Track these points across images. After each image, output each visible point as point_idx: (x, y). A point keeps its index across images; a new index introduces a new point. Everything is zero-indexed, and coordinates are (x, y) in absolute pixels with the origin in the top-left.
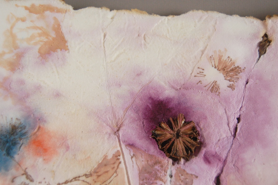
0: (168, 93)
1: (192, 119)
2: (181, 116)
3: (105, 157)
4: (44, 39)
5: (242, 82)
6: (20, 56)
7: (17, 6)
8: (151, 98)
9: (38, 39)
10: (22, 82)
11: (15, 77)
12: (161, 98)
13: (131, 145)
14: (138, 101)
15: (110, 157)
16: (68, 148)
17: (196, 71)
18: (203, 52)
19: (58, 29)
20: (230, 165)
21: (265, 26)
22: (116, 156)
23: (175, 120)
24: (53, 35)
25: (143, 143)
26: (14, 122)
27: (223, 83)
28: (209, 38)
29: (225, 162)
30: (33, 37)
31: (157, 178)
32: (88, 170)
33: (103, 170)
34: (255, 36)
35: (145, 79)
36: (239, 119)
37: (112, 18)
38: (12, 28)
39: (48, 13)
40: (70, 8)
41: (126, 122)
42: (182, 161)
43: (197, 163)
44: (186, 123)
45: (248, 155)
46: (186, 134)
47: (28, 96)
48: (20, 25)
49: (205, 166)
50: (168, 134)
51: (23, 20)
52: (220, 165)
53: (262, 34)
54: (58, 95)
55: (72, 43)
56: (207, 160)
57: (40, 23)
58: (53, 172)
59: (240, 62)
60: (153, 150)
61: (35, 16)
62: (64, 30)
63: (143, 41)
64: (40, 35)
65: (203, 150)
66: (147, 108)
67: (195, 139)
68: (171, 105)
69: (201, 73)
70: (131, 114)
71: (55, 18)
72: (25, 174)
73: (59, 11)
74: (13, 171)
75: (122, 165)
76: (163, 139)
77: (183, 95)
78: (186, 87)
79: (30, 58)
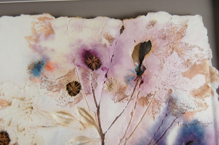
0: (90, 48)
1: (98, 56)
2: (94, 56)
3: (70, 70)
4: (46, 30)
5: (114, 43)
6: (38, 37)
7: (34, 18)
8: (84, 50)
9: (44, 30)
10: (40, 46)
11: (37, 44)
12: (87, 50)
13: (78, 66)
14: (80, 51)
15: (72, 70)
16: (58, 68)
17: (99, 40)
18: (101, 33)
19: (50, 26)
20: (109, 70)
21: (123, 23)
22: (74, 69)
23: (92, 57)
24: (49, 28)
25: (82, 65)
26: (39, 60)
27: (108, 44)
28: (104, 27)
29: (108, 69)
30: (42, 30)
31: (87, 76)
32: (65, 74)
33: (70, 74)
34: (119, 26)
35: (82, 43)
36: (113, 56)
37: (69, 21)
38: (34, 26)
39: (46, 20)
40: (54, 18)
41: (77, 58)
42: (95, 70)
43: (99, 70)
44: (96, 58)
45: (115, 67)
46: (95, 61)
47: (43, 51)
48: (36, 25)
49: (102, 71)
50: (90, 61)
51: (37, 23)
52: (107, 71)
53: (122, 26)
54: (53, 50)
55: (56, 31)
56: (103, 69)
57: (44, 24)
58: (54, 76)
59: (114, 36)
60: (86, 67)
61: (41, 22)
62: (53, 26)
63: (81, 29)
64: (44, 29)
65: (101, 66)
66: (83, 53)
67: (99, 63)
68: (91, 52)
69: (101, 40)
70: (78, 55)
71: (49, 22)
72: (45, 77)
73: (50, 19)
74: (41, 76)
75: (76, 72)
76: (88, 63)
77: (95, 48)
78: (96, 46)
79: (42, 37)
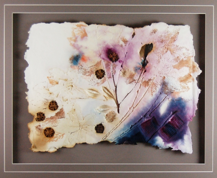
0: (111, 47)
1: (117, 53)
2: (114, 52)
3: (98, 62)
4: (82, 34)
5: (128, 44)
6: (76, 38)
7: (74, 25)
8: (107, 48)
9: (80, 34)
10: (77, 45)
11: (76, 43)
12: (110, 48)
13: (103, 59)
14: (105, 49)
15: (99, 61)
16: (90, 60)
17: (118, 41)
18: (119, 37)
19: (85, 31)
20: (124, 63)
21: (134, 30)
22: (100, 61)
23: (113, 53)
24: (84, 33)
25: (106, 58)
26: (77, 54)
27: (124, 45)
28: (121, 33)
29: (123, 62)
30: (79, 33)
31: (109, 66)
32: (94, 64)
33: (98, 64)
34: (132, 33)
35: (106, 43)
36: (127, 53)
37: (98, 27)
38: (73, 31)
39: (82, 27)
40: (87, 25)
41: (102, 54)
42: (114, 62)
43: (117, 63)
44: (115, 54)
45: (128, 61)
46: (115, 56)
47: (79, 48)
48: (75, 30)
49: (119, 63)
50: (111, 56)
51: (76, 29)
52: (122, 63)
53: (133, 33)
54: (86, 48)
55: (88, 35)
56: (120, 62)
57: (80, 30)
58: (87, 65)
59: (128, 40)
60: (108, 60)
61: (79, 28)
62: (86, 31)
63: (105, 34)
64: (81, 33)
65: (119, 60)
66: (106, 51)
67: (117, 57)
68: (112, 50)
69: (119, 42)
70: (103, 52)
71: (84, 28)
72: (81, 65)
73: (84, 26)
74: (78, 65)
75: (102, 63)
76: (110, 58)
77: (115, 47)
78: (115, 45)
79: (79, 39)
